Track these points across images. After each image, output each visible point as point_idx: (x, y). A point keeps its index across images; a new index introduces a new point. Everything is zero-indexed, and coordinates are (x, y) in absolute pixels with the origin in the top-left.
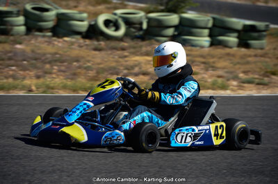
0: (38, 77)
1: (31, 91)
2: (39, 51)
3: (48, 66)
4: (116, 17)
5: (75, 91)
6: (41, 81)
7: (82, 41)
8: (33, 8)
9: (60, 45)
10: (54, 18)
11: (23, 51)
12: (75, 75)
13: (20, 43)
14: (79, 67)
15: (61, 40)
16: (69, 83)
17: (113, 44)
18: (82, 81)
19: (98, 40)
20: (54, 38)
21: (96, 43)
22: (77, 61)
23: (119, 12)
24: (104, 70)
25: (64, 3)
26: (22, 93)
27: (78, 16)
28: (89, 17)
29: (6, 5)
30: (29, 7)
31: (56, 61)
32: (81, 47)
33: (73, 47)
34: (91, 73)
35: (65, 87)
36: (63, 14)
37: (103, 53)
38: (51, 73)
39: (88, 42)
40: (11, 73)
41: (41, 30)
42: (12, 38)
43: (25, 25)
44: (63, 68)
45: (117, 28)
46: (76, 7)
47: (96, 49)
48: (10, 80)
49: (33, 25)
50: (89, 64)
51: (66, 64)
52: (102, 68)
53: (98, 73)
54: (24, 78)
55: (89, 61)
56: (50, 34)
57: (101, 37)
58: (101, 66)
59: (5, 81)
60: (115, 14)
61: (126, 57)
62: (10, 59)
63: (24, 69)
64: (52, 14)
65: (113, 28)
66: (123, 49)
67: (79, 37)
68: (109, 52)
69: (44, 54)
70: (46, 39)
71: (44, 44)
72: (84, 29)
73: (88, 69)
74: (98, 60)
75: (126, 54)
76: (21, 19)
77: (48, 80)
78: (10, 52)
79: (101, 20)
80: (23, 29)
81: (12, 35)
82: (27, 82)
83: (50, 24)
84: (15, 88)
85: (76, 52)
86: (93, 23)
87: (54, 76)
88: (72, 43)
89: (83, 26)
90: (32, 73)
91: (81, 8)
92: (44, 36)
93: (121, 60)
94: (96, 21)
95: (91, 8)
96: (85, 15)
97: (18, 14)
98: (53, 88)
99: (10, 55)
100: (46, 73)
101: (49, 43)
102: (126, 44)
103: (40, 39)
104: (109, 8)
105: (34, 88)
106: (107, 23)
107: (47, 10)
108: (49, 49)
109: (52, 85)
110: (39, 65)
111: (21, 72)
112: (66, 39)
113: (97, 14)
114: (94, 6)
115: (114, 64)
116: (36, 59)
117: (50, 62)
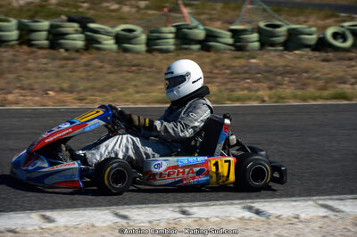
0: (271, 88)
1: (264, 101)
2: (271, 64)
3: (279, 78)
4: (343, 29)
5: (304, 99)
6: (274, 91)
7: (311, 53)
8: (267, 26)
9: (291, 58)
10: (285, 33)
11: (257, 65)
12: (304, 86)
13: (254, 58)
14: (309, 78)
15: (291, 53)
16: (299, 93)
17: (341, 55)
18: (311, 90)
19: (327, 52)
20: (286, 52)
21: (324, 54)
22: (307, 72)
23: (346, 24)
24: (332, 80)
25: (294, 19)
26: (255, 104)
27: (308, 30)
28: (318, 31)
29: (242, 23)
30: (262, 24)
31: (287, 73)
32: (310, 58)
33: (304, 59)
34: (321, 83)
35: (295, 97)
36: (293, 29)
37: (331, 64)
38: (282, 84)
39: (317, 54)
40: (246, 85)
41: (273, 45)
42: (247, 53)
43: (260, 41)
44: (293, 79)
45: (345, 39)
46: (305, 22)
47: (324, 60)
48: (246, 92)
49: (266, 40)
50: (318, 75)
51: (296, 75)
52: (330, 78)
53: (327, 82)
54: (257, 90)
55: (317, 72)
56: (281, 48)
57: (329, 49)
58: (329, 76)
59: (241, 93)
60: (342, 27)
61: (353, 66)
62: (246, 72)
63: (258, 81)
64: (283, 30)
65: (341, 40)
66: (350, 59)
67: (308, 49)
68: (337, 63)
69: (276, 67)
70: (277, 53)
71: (275, 58)
72: (313, 42)
73: (317, 79)
74: (326, 71)
75: (353, 63)
76: (255, 36)
77: (280, 91)
78: (245, 66)
79: (329, 32)
80: (257, 44)
81: (247, 51)
82: (260, 93)
83: (281, 39)
84: (250, 99)
85: (305, 64)
86: (321, 36)
87: (285, 87)
88: (302, 56)
89: (312, 39)
90: (265, 85)
91: (311, 23)
92: (276, 51)
93: (348, 69)
94: (324, 34)
95: (320, 23)
96: (314, 29)
97: (252, 32)
98: (283, 98)
99: (246, 69)
100: (278, 84)
101: (281, 56)
102: (353, 54)
103: (273, 54)
104: (337, 22)
105: (266, 99)
106: (335, 35)
107: (278, 26)
108: (281, 62)
109: (283, 96)
110: (272, 77)
111: (256, 84)
112: (296, 52)
113: (325, 28)
114: (322, 20)
115: (341, 74)
116: (269, 72)
117: (281, 74)
